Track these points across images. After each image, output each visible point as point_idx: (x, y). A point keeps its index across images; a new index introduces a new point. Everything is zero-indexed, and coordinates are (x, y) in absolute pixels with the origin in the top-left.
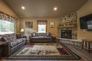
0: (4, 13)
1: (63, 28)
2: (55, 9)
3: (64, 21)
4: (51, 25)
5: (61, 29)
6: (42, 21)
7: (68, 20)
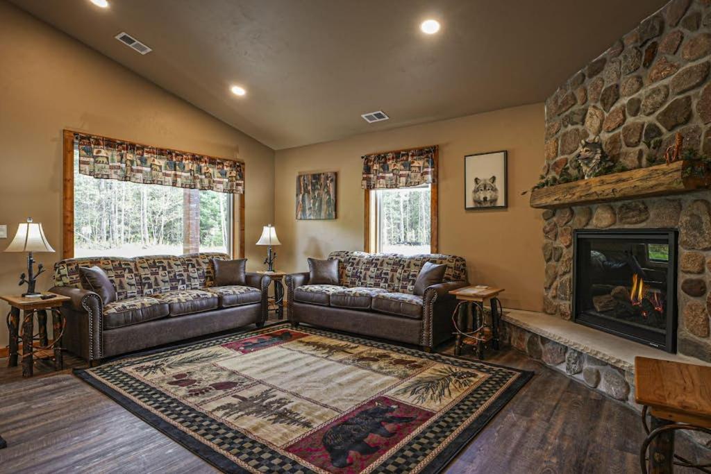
0: (142, 148)
3: (595, 123)
4: (471, 186)
5: (574, 224)
6: (397, 155)
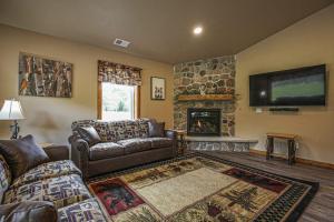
1: (193, 102)
2: (198, 31)
3: (197, 79)
4: (154, 90)
5: (189, 106)
7: (210, 78)
